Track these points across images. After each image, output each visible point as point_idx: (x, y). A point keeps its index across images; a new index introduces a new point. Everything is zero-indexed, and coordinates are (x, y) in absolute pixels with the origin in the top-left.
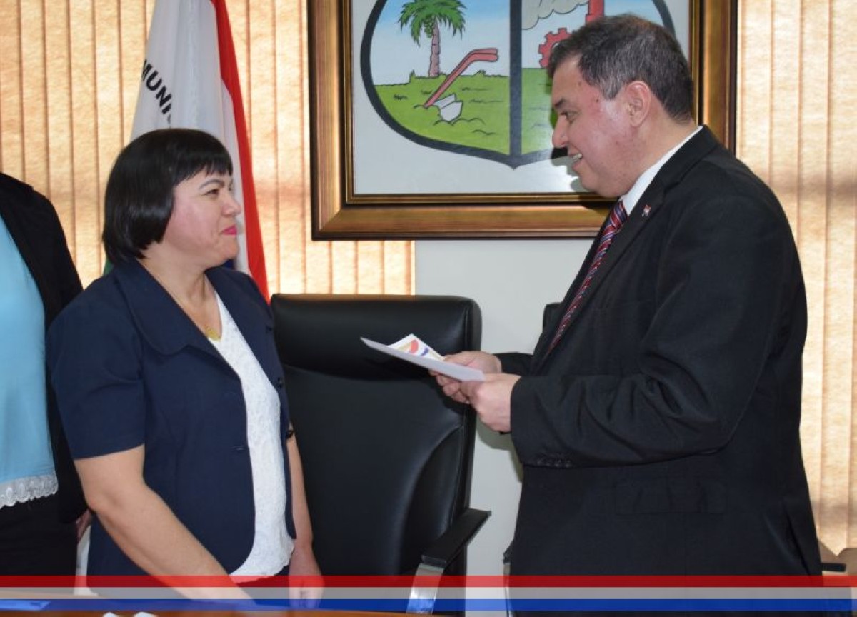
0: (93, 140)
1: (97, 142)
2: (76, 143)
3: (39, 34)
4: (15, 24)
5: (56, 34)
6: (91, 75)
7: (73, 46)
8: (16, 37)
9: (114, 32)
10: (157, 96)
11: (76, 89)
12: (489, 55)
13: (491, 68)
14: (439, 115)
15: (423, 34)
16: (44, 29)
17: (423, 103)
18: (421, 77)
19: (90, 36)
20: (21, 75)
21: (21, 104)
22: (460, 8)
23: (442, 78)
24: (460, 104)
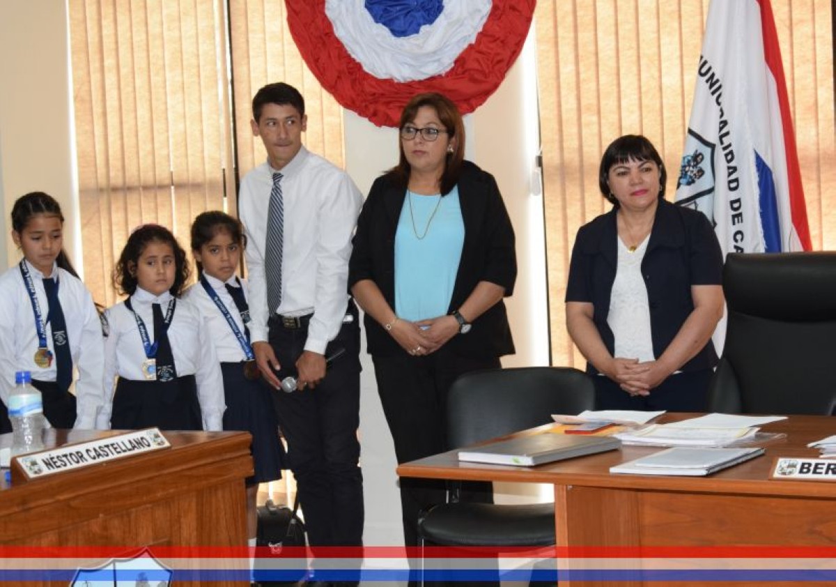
0: (659, 119)
1: (662, 120)
2: (645, 121)
3: (613, 29)
4: (592, 22)
5: (626, 29)
6: (656, 62)
7: (641, 38)
8: (593, 33)
9: (676, 25)
10: (707, 81)
16: (616, 25)
19: (655, 29)
20: (597, 65)
21: (598, 90)
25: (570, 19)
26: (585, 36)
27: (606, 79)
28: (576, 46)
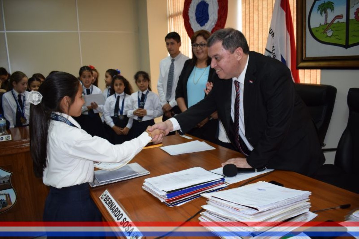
3: (257, 22)
5: (260, 22)
10: (272, 35)
11: (264, 34)
12: (340, 17)
13: (341, 21)
14: (327, 35)
15: (323, 13)
17: (323, 32)
18: (322, 25)
20: (254, 32)
22: (333, 5)
23: (328, 25)
24: (332, 31)
25: (248, 20)
26: (251, 25)
27: (256, 36)
28: (250, 27)
